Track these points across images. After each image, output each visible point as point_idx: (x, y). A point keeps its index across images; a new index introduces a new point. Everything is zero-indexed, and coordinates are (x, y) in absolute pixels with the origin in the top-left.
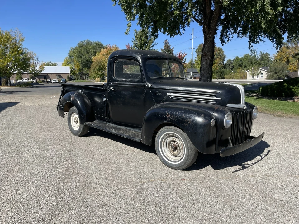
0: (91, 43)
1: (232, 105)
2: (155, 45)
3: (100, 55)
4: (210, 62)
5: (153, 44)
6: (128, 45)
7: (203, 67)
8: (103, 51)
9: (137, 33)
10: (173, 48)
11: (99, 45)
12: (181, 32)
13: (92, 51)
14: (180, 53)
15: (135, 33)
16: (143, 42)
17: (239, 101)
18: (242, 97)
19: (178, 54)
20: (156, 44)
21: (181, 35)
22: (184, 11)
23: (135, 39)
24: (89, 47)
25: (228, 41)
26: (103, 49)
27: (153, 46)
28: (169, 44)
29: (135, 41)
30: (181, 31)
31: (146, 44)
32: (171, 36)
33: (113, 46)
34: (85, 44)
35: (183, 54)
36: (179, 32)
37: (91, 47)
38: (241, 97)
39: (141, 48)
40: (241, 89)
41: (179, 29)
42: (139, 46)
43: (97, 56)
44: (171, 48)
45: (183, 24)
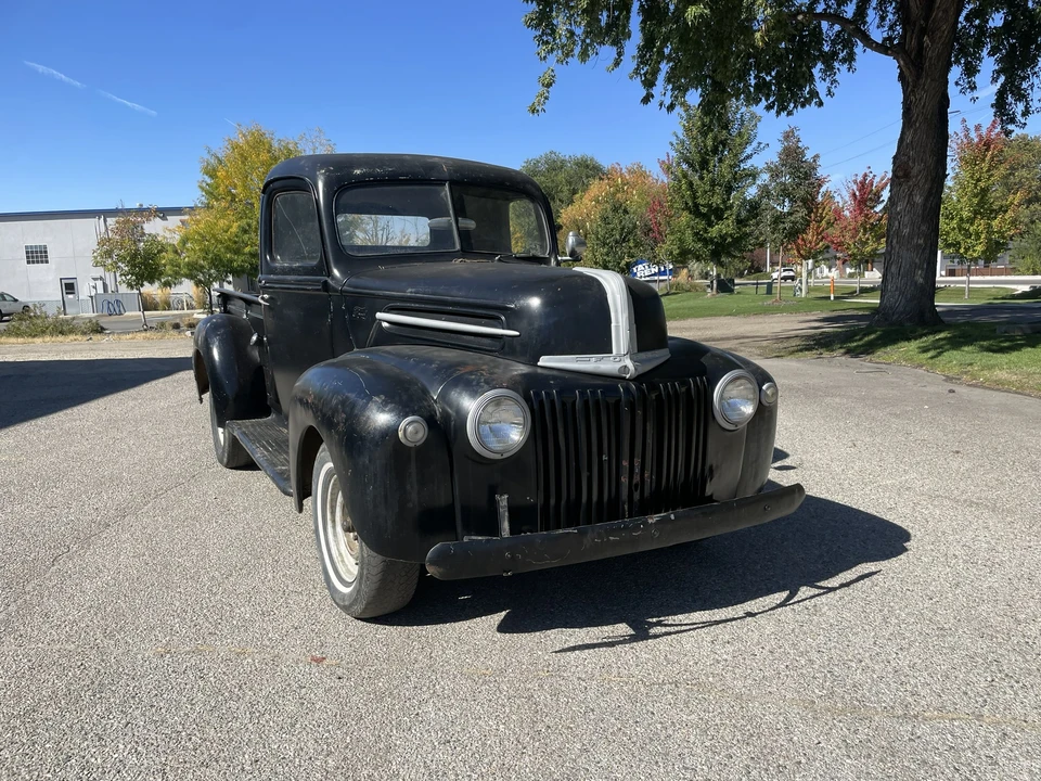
0: (563, 162)
1: (565, 361)
2: (756, 151)
3: (585, 201)
4: (926, 200)
5: (749, 150)
6: (665, 159)
7: (897, 223)
8: (597, 188)
9: (689, 115)
10: (817, 156)
11: (587, 166)
12: (822, 95)
13: (565, 188)
14: (866, 175)
15: (684, 115)
16: (710, 143)
17: (603, 345)
18: (617, 327)
19: (855, 182)
20: (762, 146)
21: (821, 104)
22: (825, 10)
23: (682, 137)
24: (556, 175)
26: (597, 181)
27: (749, 157)
28: (800, 145)
29: (683, 142)
30: (821, 87)
31: (722, 152)
33: (629, 166)
34: (543, 168)
35: (877, 180)
36: (814, 94)
37: (561, 177)
38: (613, 325)
39: (704, 164)
40: (613, 294)
41: (811, 79)
42: (697, 158)
43: (576, 205)
44: (809, 156)
45: (829, 60)
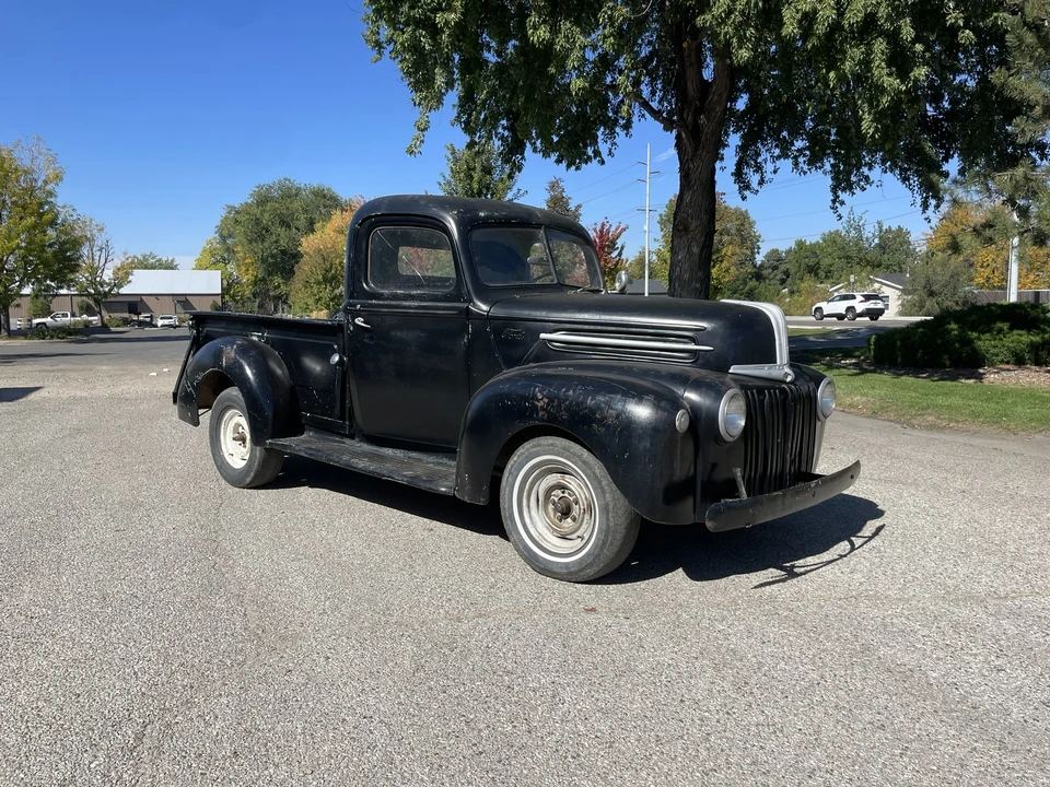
0: (298, 189)
1: (747, 369)
3: (327, 230)
4: (702, 251)
5: (509, 195)
7: (678, 269)
8: (338, 219)
9: (455, 158)
10: (580, 206)
11: (324, 196)
12: (604, 154)
13: (302, 217)
14: (603, 225)
15: (451, 157)
16: (475, 185)
17: (770, 358)
18: (780, 344)
19: (595, 230)
20: (521, 192)
21: (603, 162)
22: (612, 82)
23: (448, 178)
24: (291, 203)
25: (761, 182)
26: (339, 212)
28: (564, 194)
29: (449, 183)
30: (603, 147)
31: (485, 195)
32: (568, 166)
34: (275, 193)
35: (613, 229)
36: (597, 153)
37: (296, 205)
38: (777, 343)
40: (776, 319)
41: (595, 141)
43: (318, 234)
44: (572, 206)
45: (610, 125)
